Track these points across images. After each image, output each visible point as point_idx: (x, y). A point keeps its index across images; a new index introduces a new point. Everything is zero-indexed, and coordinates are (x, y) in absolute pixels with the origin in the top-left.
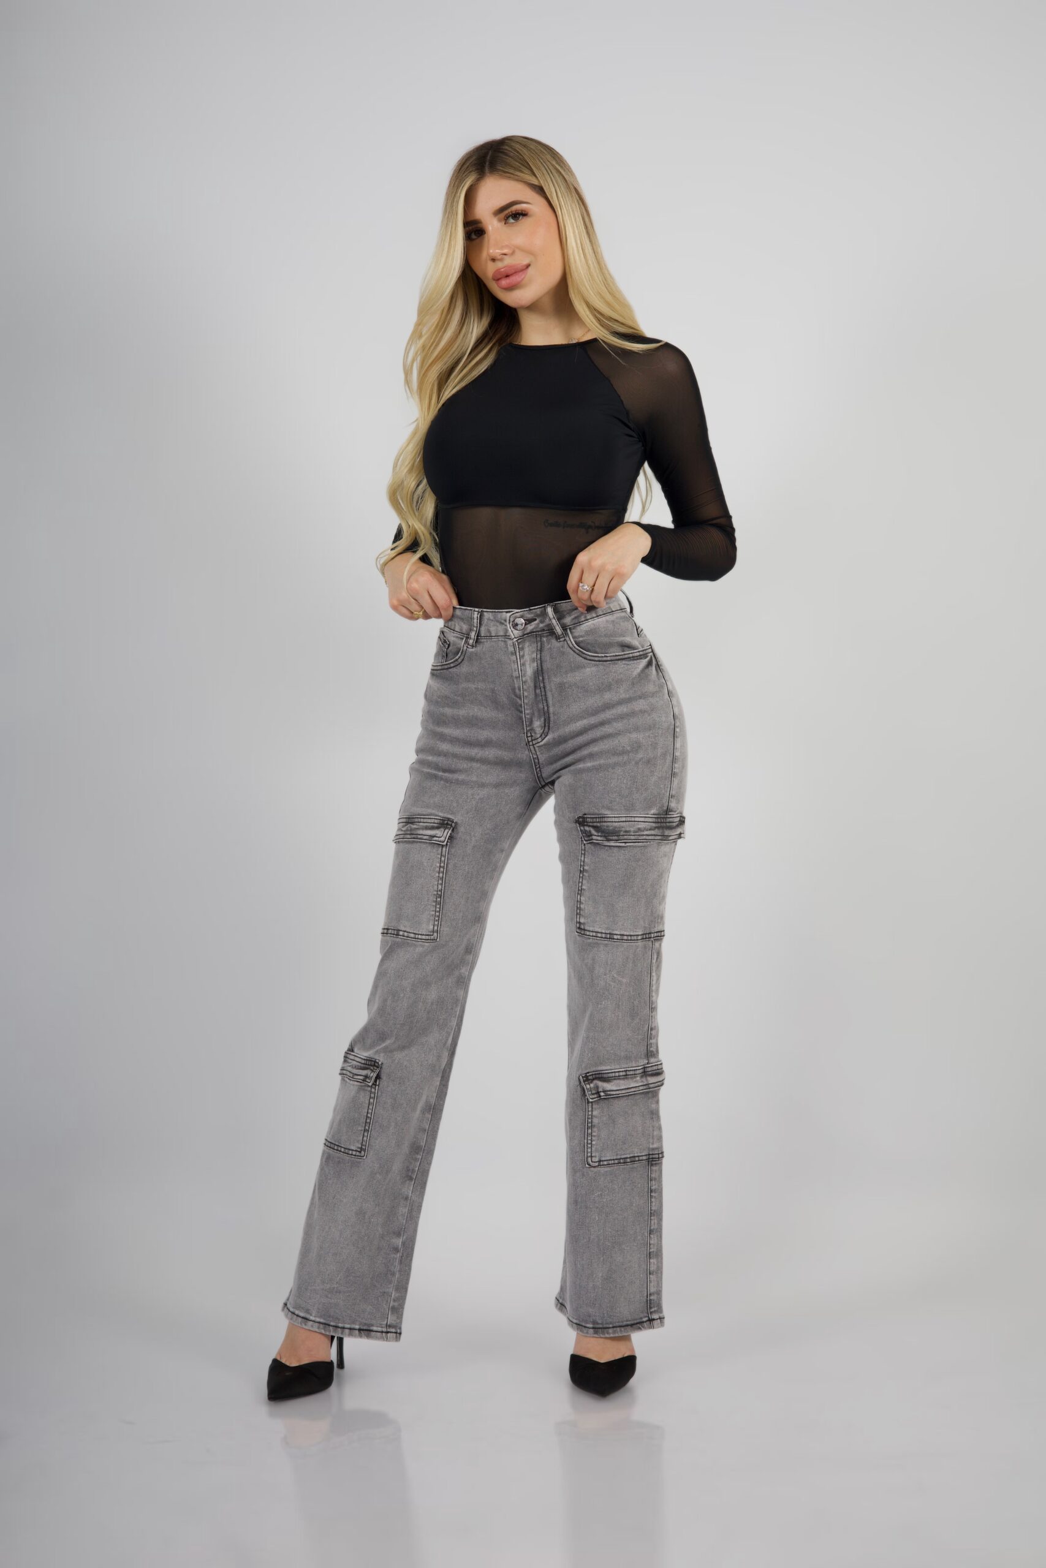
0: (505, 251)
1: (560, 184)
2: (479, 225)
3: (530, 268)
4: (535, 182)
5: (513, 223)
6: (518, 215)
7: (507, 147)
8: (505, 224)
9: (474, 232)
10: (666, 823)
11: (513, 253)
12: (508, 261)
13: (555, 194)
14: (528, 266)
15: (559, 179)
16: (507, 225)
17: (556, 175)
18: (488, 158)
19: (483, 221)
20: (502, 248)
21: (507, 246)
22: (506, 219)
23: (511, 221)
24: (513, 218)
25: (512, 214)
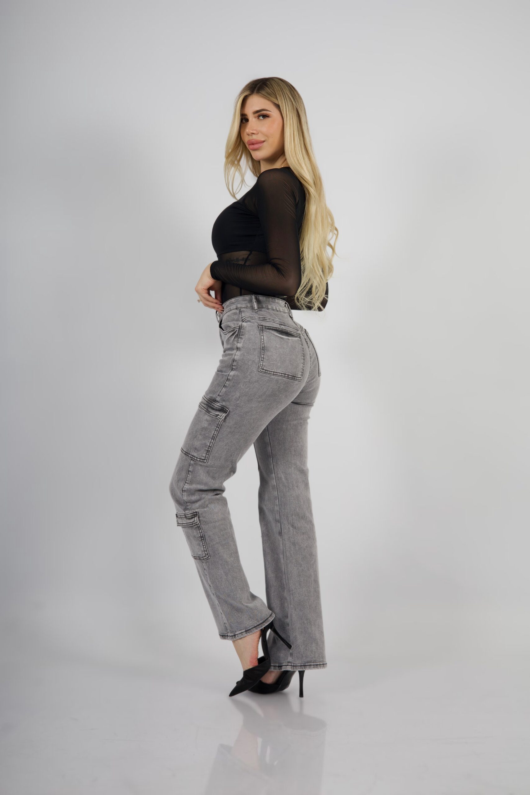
0: (254, 132)
1: (290, 106)
2: (246, 117)
3: (265, 142)
4: (277, 102)
5: (261, 119)
6: (265, 116)
7: (268, 83)
8: (258, 119)
9: (244, 119)
10: (211, 404)
11: (258, 134)
12: (254, 137)
13: (285, 110)
14: (264, 141)
15: (289, 103)
16: (258, 120)
17: (288, 101)
18: (258, 86)
19: (248, 115)
20: (253, 130)
21: (256, 130)
22: (259, 116)
23: (261, 118)
24: (262, 117)
25: (262, 115)
